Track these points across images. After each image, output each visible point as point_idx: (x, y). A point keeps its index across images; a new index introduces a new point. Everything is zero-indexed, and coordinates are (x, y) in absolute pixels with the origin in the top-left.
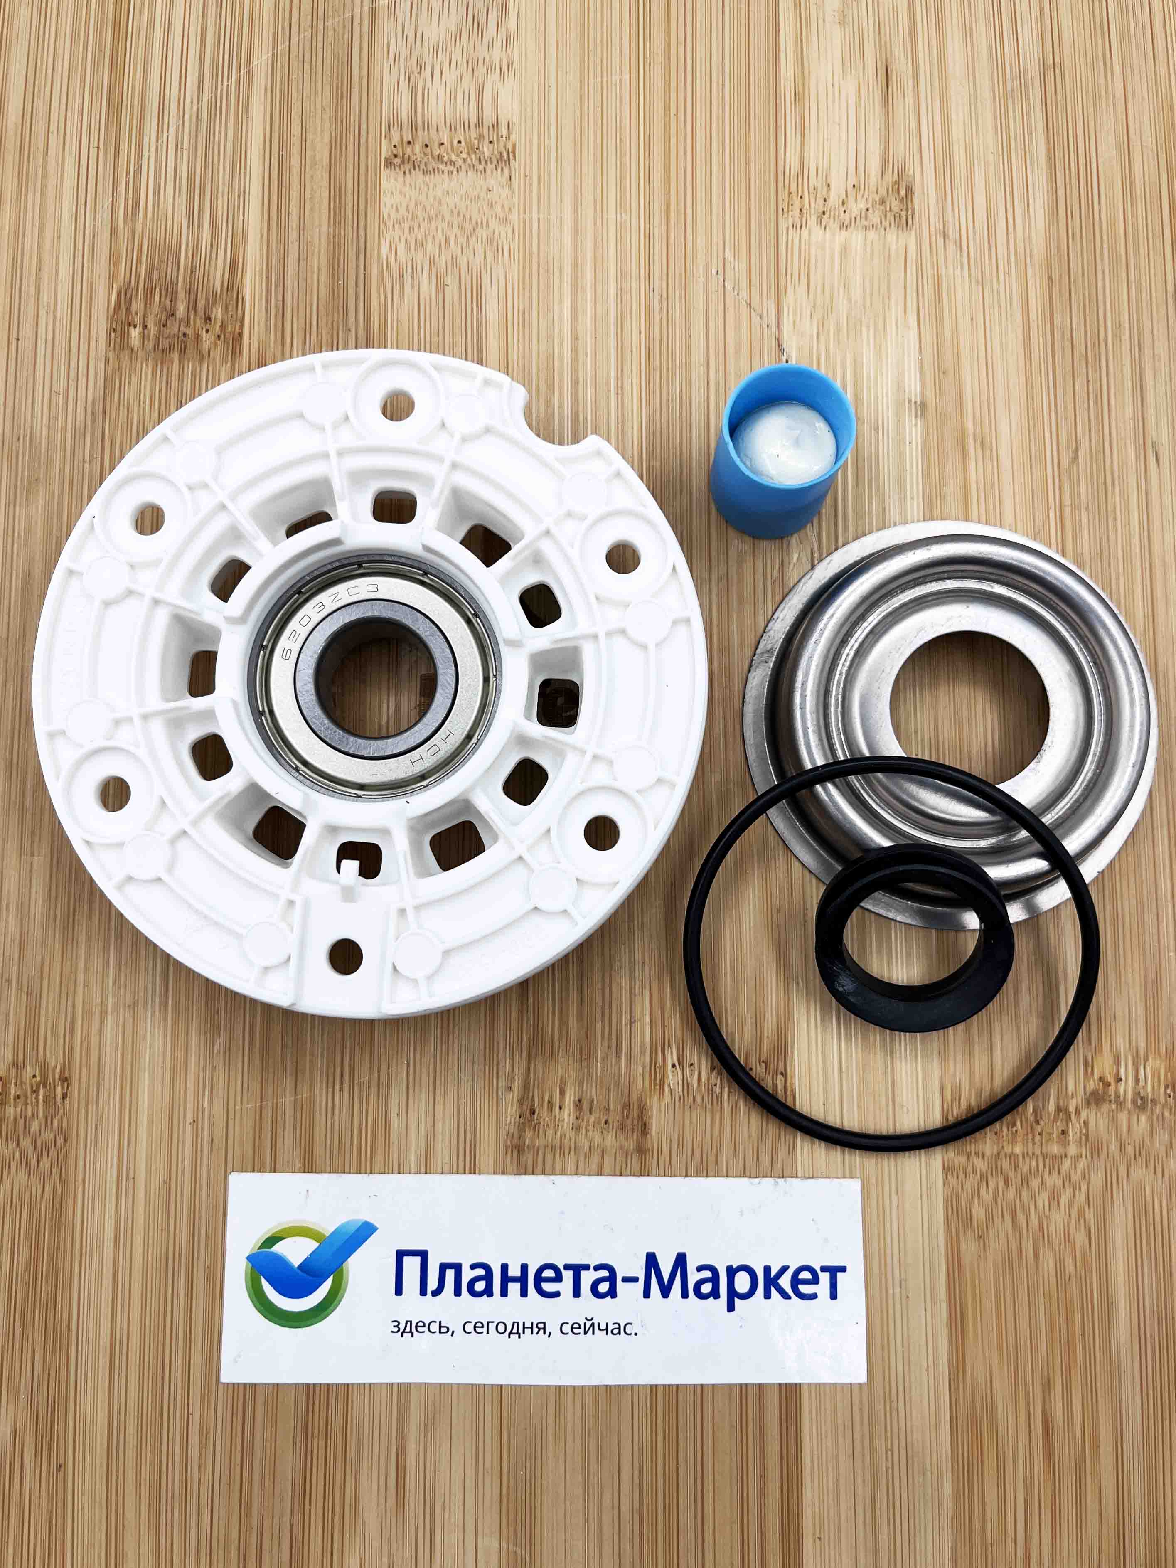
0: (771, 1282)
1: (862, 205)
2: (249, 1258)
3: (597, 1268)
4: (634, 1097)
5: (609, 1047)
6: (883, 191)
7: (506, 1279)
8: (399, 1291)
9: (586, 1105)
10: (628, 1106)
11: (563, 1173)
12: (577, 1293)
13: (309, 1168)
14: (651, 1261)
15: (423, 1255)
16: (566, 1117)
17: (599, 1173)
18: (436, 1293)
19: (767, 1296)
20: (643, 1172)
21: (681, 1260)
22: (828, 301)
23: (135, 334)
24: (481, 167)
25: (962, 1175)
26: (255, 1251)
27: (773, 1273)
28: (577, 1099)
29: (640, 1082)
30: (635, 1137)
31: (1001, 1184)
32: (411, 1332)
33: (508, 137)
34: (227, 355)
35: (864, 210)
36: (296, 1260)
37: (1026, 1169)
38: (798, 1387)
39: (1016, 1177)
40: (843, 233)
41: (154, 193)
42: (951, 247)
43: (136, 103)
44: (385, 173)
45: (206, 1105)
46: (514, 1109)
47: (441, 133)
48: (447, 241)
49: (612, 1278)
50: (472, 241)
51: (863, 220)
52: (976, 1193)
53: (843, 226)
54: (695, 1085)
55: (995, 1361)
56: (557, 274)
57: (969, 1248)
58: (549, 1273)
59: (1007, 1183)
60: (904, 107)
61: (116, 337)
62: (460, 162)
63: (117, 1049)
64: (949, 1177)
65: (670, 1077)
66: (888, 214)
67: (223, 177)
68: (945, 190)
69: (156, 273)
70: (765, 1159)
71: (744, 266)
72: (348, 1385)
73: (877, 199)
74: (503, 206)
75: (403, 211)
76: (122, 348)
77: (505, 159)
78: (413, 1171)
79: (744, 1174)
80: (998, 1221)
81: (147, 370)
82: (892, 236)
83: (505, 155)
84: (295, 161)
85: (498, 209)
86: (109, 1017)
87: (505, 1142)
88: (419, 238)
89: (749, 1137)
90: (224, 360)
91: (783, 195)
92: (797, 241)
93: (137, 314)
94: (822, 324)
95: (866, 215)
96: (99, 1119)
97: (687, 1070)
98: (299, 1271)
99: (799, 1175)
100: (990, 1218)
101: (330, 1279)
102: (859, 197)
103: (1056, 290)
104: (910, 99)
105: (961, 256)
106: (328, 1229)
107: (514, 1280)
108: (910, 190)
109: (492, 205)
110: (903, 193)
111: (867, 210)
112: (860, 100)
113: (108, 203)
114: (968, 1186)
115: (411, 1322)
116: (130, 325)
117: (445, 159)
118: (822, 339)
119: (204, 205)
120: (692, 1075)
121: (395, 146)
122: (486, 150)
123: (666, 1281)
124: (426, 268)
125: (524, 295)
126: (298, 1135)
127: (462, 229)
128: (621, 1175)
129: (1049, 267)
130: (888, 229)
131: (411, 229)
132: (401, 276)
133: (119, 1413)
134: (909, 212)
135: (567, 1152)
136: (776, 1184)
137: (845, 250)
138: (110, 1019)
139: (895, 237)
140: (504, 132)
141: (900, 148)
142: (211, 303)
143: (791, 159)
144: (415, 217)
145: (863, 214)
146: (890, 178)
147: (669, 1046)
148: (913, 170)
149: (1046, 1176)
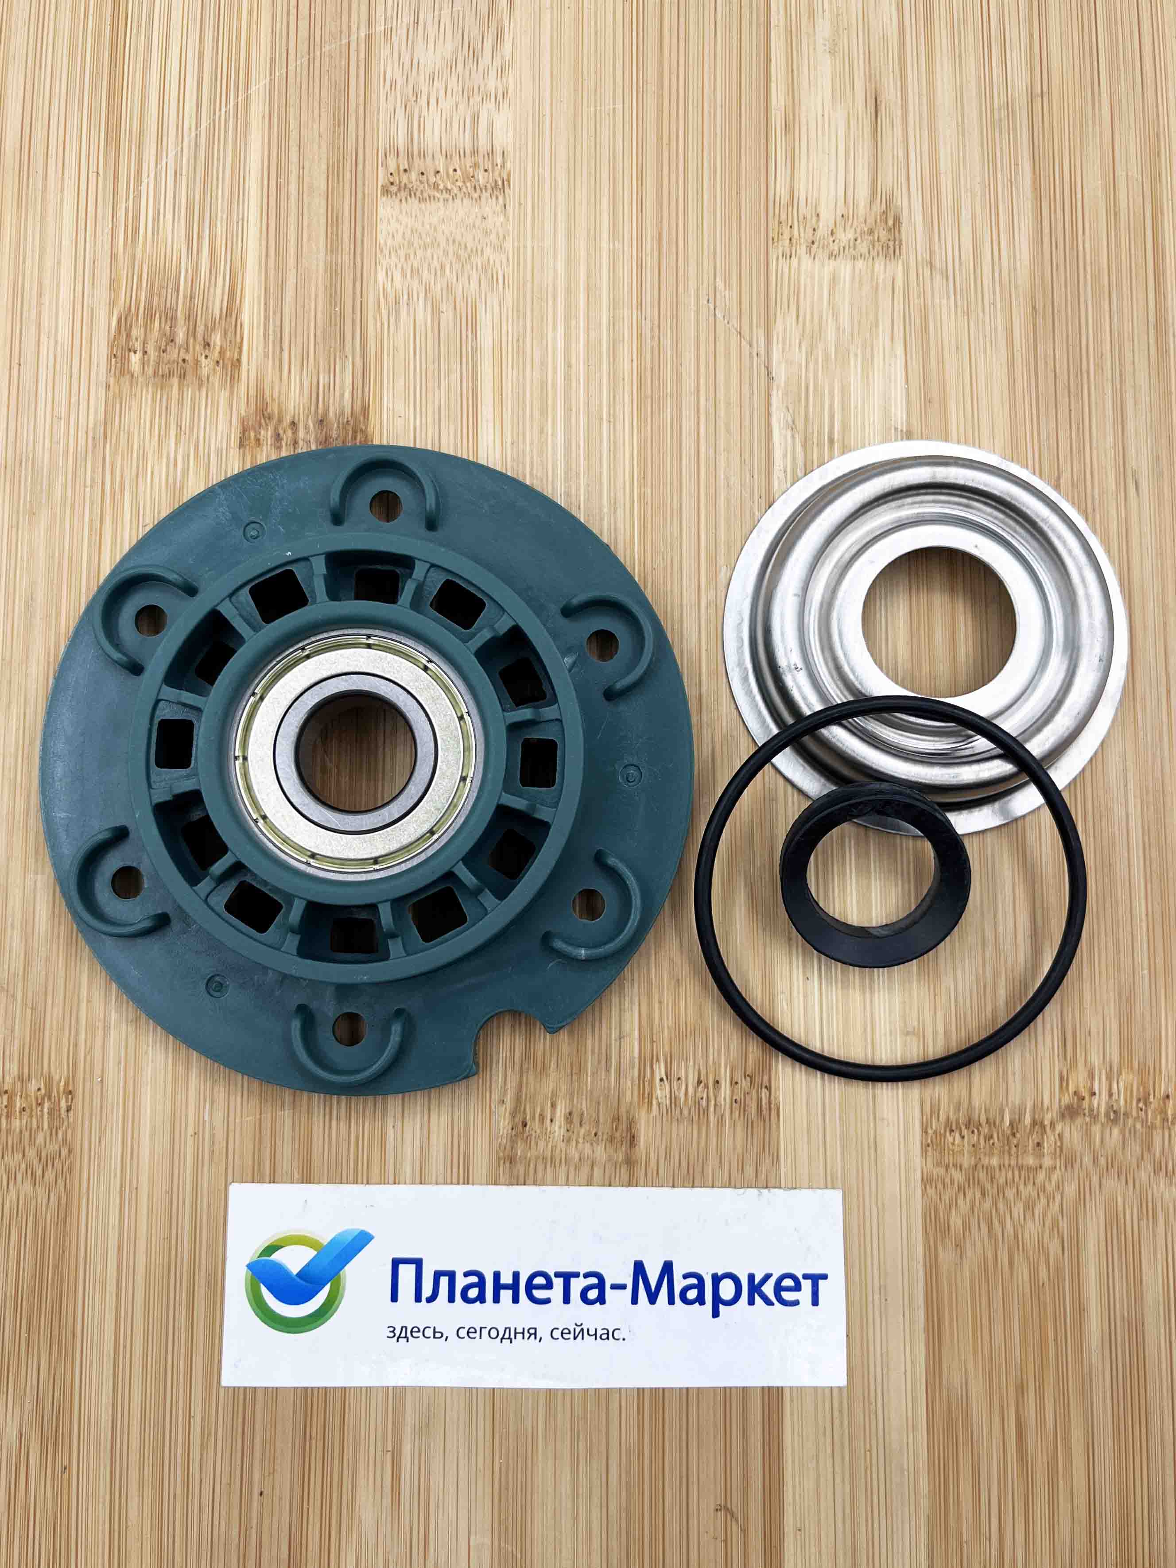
0: (755, 1288)
1: (851, 235)
2: (249, 1266)
3: (587, 1275)
4: (623, 1110)
5: (599, 1062)
6: (870, 221)
7: (498, 1287)
8: (394, 1298)
9: (576, 1120)
10: (617, 1119)
11: (555, 1183)
12: (567, 1300)
13: (307, 1178)
14: (639, 1269)
15: (418, 1263)
16: (557, 1129)
17: (589, 1184)
18: (430, 1300)
19: (751, 1302)
20: (631, 1182)
21: (668, 1268)
22: (816, 328)
23: (135, 359)
24: (476, 195)
25: (940, 1186)
26: (255, 1259)
27: (757, 1281)
28: (568, 1111)
29: (629, 1095)
30: (624, 1149)
31: (978, 1195)
32: (406, 1337)
33: (503, 166)
34: (226, 381)
35: (852, 239)
36: (294, 1268)
37: (1002, 1180)
38: (780, 1390)
39: (992, 1188)
40: (832, 262)
41: (154, 219)
42: (938, 277)
43: (134, 130)
44: (383, 200)
45: (206, 1118)
46: (506, 1123)
47: (437, 163)
48: (442, 267)
49: (601, 1286)
50: (468, 267)
51: (851, 250)
52: (953, 1204)
53: (832, 256)
54: (682, 1099)
55: (971, 1367)
56: (550, 303)
57: (946, 1256)
58: (539, 1280)
59: (983, 1194)
60: (891, 138)
61: (116, 362)
62: (455, 190)
63: (120, 1063)
64: (928, 1187)
65: (659, 1092)
66: (876, 244)
67: (221, 204)
68: (932, 221)
69: (156, 299)
70: (750, 1170)
71: (735, 294)
72: (345, 1388)
73: (866, 229)
74: (498, 234)
75: (398, 238)
76: (122, 373)
77: (500, 187)
78: (408, 1182)
79: (729, 1184)
80: (974, 1229)
81: (147, 395)
82: (879, 265)
83: (500, 183)
84: (293, 188)
85: (493, 236)
86: (112, 1032)
87: (498, 1153)
88: (415, 264)
89: (734, 1149)
90: (223, 386)
91: (773, 224)
92: (786, 270)
93: (137, 339)
94: (810, 353)
95: (855, 245)
96: (102, 1132)
97: (675, 1084)
98: (298, 1280)
99: (783, 1186)
100: (966, 1227)
101: (327, 1288)
102: (848, 228)
103: (1040, 321)
104: (898, 130)
105: (948, 285)
106: (325, 1239)
107: (506, 1287)
108: (897, 220)
109: (487, 233)
110: (890, 223)
111: (856, 240)
112: (849, 133)
113: (108, 230)
114: (946, 1198)
115: (406, 1328)
116: (130, 350)
117: (441, 187)
118: (811, 366)
119: (203, 231)
120: (679, 1088)
121: (391, 174)
122: (481, 177)
123: (653, 1288)
124: (422, 295)
125: (518, 322)
126: (297, 1147)
127: (458, 257)
128: (610, 1186)
129: (1033, 297)
130: (876, 259)
131: (407, 257)
132: (397, 302)
133: (122, 1416)
134: (897, 243)
135: (558, 1161)
136: (760, 1194)
137: (834, 280)
138: (113, 1033)
139: (882, 267)
140: (499, 161)
141: (888, 179)
142: (210, 329)
143: (781, 189)
144: (411, 244)
145: (852, 244)
146: (878, 208)
147: (658, 1060)
148: (900, 200)
149: (1022, 1187)
